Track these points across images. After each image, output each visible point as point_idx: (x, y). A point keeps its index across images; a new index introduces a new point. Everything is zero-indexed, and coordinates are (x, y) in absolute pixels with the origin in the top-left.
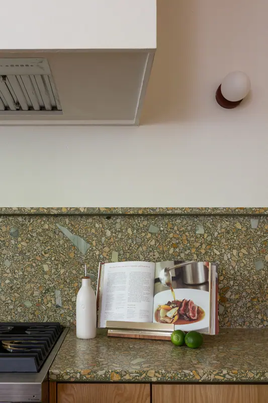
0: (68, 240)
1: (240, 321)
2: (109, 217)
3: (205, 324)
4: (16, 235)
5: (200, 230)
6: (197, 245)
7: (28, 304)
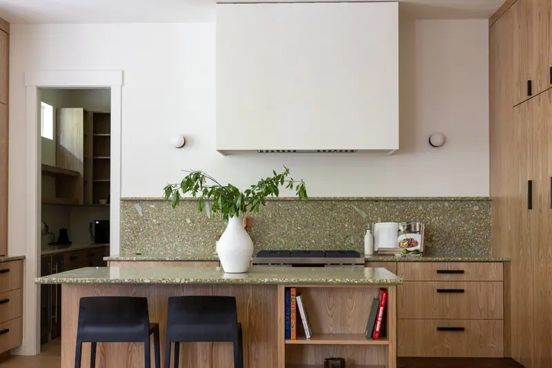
0: (356, 212)
1: (439, 251)
2: (376, 201)
3: (418, 247)
4: (331, 210)
5: (421, 208)
6: (419, 214)
7: (338, 243)
